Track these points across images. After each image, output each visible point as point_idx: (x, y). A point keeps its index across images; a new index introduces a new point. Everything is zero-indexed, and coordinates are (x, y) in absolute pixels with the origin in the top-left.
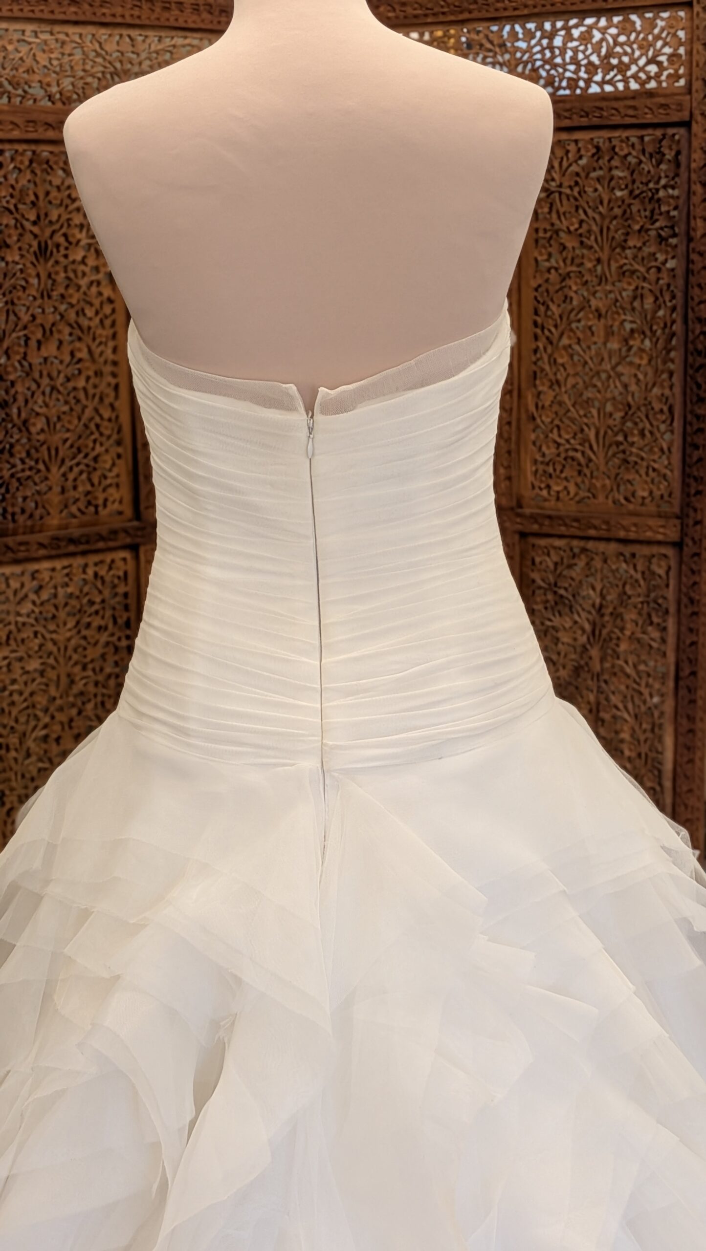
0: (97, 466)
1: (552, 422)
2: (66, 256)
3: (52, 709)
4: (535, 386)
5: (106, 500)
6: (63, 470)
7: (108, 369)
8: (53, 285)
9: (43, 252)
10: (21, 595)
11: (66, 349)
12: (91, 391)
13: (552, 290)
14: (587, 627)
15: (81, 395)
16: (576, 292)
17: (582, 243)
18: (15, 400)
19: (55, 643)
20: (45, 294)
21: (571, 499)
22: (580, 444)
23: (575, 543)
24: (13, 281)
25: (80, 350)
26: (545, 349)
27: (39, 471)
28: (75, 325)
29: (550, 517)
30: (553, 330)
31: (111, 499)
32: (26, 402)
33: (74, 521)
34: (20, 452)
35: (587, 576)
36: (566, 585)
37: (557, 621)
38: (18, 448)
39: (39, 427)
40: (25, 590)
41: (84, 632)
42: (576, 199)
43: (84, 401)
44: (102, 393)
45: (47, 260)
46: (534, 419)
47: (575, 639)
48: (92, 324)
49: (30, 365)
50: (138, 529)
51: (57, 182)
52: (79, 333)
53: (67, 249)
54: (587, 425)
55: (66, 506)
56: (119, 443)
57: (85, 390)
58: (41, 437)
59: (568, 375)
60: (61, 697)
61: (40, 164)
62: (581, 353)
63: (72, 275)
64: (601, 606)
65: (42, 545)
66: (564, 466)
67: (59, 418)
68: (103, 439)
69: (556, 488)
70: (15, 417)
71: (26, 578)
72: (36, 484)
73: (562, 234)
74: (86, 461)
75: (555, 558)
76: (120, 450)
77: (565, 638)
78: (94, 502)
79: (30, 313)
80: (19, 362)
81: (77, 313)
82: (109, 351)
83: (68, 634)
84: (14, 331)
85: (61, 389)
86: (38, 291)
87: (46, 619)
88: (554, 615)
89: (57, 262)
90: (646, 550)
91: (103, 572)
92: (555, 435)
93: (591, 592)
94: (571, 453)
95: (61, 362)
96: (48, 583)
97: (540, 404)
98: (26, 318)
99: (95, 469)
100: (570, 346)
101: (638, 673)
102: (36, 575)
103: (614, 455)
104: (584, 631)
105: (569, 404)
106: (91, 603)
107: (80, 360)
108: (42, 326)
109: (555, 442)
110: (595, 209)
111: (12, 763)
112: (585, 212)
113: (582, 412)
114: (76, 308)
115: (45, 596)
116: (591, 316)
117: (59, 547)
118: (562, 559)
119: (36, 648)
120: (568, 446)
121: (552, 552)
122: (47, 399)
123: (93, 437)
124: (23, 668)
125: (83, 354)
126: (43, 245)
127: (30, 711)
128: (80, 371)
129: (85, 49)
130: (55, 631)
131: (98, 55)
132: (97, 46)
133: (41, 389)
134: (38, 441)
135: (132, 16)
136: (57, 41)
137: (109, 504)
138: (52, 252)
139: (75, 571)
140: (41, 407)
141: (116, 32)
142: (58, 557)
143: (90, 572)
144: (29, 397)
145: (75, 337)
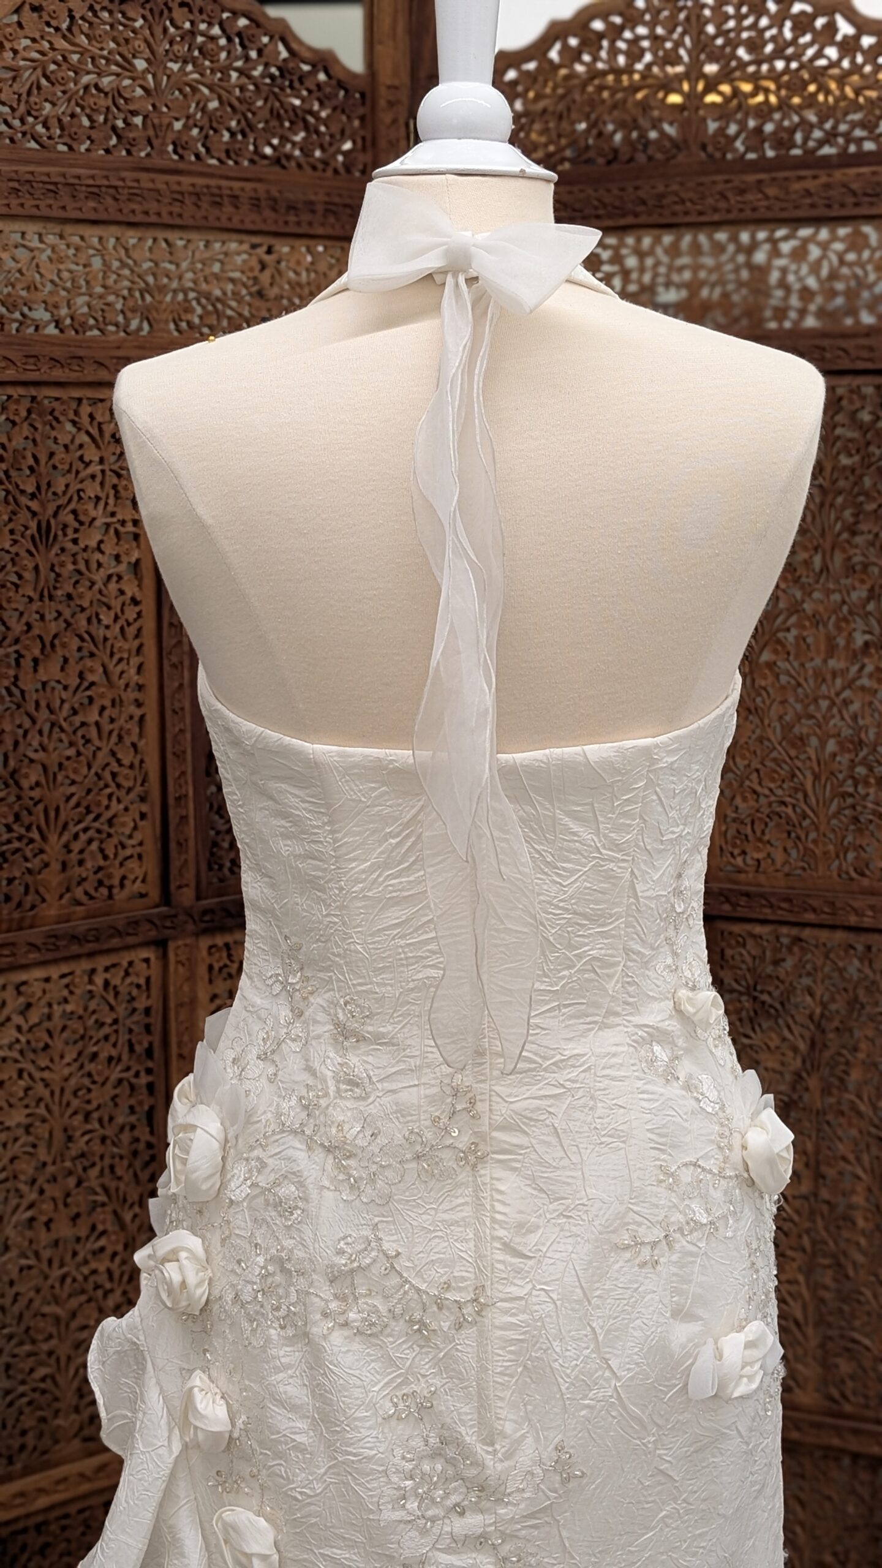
0: (112, 831)
1: (749, 765)
2: (75, 541)
3: (41, 1180)
5: (124, 878)
6: (65, 837)
7: (131, 695)
8: (56, 581)
9: (45, 535)
11: (73, 669)
12: (107, 727)
18: (1, 742)
19: (47, 1085)
20: (46, 593)
21: (779, 870)
22: (790, 795)
23: (784, 931)
25: (92, 670)
27: (31, 841)
28: (86, 636)
29: (747, 894)
31: (131, 876)
32: (16, 744)
33: (79, 908)
34: (5, 814)
36: (770, 988)
39: (33, 779)
41: (90, 1067)
43: (97, 743)
44: (121, 729)
45: (48, 547)
48: (109, 634)
49: (22, 692)
50: (166, 917)
51: (64, 439)
52: (91, 647)
53: (76, 531)
55: (68, 890)
56: (143, 799)
57: (97, 724)
58: (36, 794)
59: (773, 702)
60: (54, 1163)
61: (41, 414)
63: (82, 567)
65: (32, 946)
67: (60, 765)
68: (122, 793)
69: (754, 855)
71: (10, 993)
72: (26, 860)
74: (97, 825)
76: (144, 808)
78: (107, 882)
79: (24, 620)
80: (7, 689)
81: (89, 620)
82: (133, 671)
83: (66, 1071)
84: (1, 645)
85: (64, 724)
86: (35, 589)
87: (34, 1051)
89: (63, 550)
91: (116, 981)
95: (65, 688)
96: (40, 999)
98: (18, 628)
99: (109, 835)
100: (775, 663)
102: (23, 988)
105: (774, 740)
106: (100, 1024)
107: (93, 684)
108: (40, 637)
109: (754, 791)
114: (88, 613)
115: (34, 1017)
116: (806, 623)
117: (57, 948)
119: (21, 1094)
121: (750, 942)
122: (46, 741)
123: (108, 791)
125: (97, 676)
126: (44, 525)
127: (10, 1184)
128: (91, 699)
129: (107, 258)
130: (48, 1068)
131: (124, 265)
132: (122, 252)
133: (38, 727)
134: (31, 799)
135: (171, 213)
136: (68, 246)
137: (127, 883)
138: (56, 536)
139: (77, 980)
140: (36, 751)
141: (149, 234)
142: (55, 961)
143: (99, 980)
144: (21, 739)
145: (85, 653)
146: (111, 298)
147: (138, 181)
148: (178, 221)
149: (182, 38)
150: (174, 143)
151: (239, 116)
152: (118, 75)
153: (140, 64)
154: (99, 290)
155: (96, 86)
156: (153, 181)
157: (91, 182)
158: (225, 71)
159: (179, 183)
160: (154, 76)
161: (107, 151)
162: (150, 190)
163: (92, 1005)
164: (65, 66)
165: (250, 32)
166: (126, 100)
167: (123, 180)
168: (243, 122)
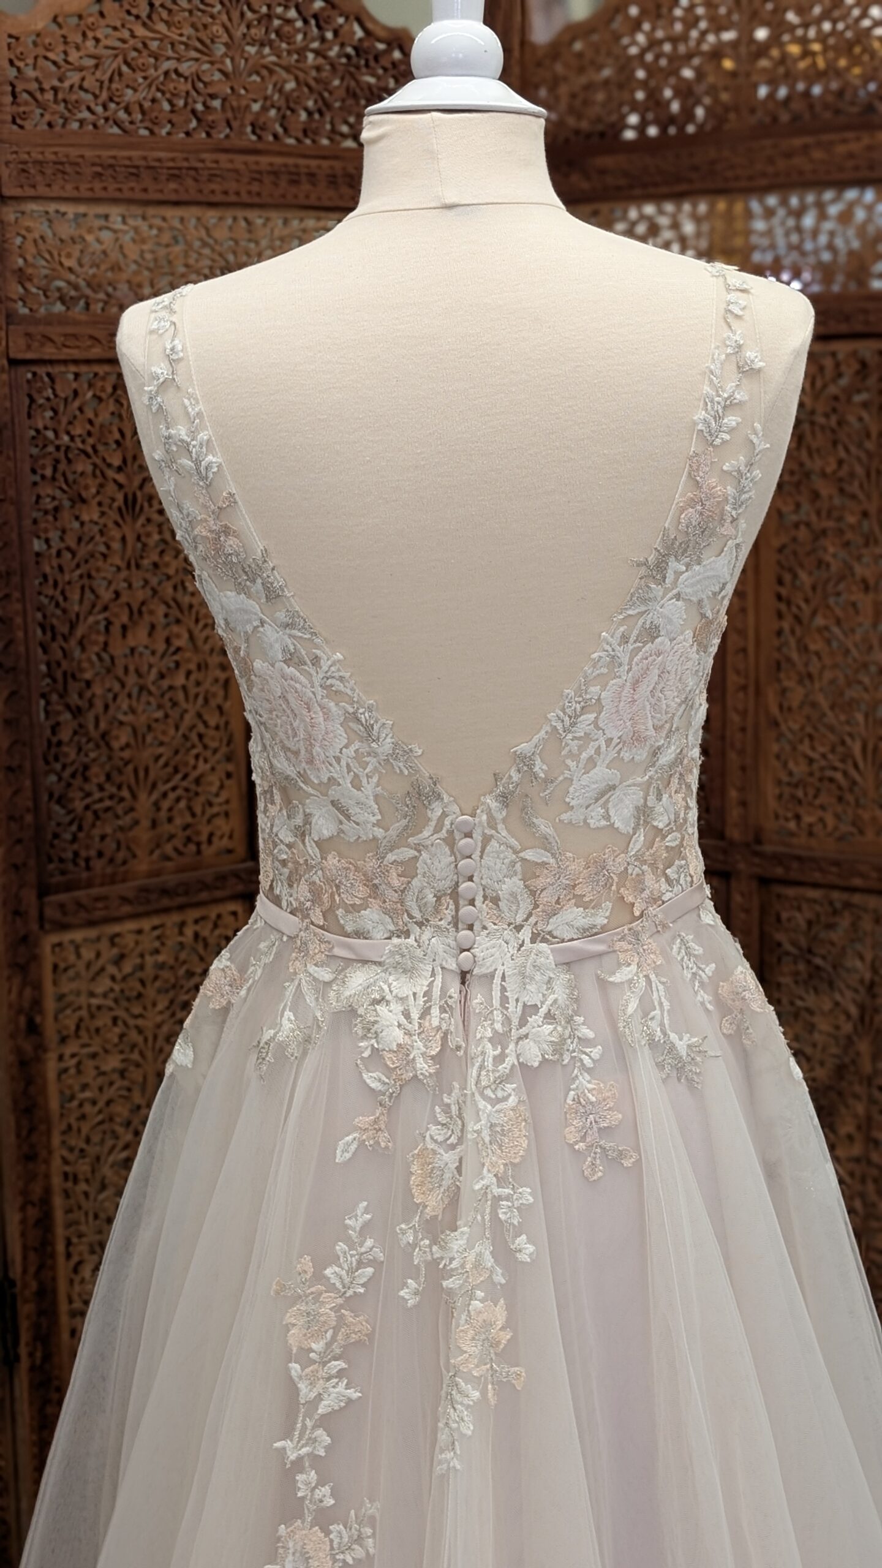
0: (200, 790)
1: (802, 728)
3: (135, 1121)
4: (779, 680)
5: (211, 835)
6: (155, 795)
7: (215, 659)
8: (143, 550)
9: (131, 505)
10: (95, 968)
11: (161, 635)
12: (193, 691)
13: (800, 551)
14: (853, 1010)
16: (834, 556)
17: (842, 491)
18: (91, 705)
19: (140, 1031)
20: (133, 563)
21: (830, 835)
22: (843, 761)
23: (836, 895)
24: (90, 547)
25: (178, 636)
26: (793, 632)
27: (122, 800)
28: (172, 604)
29: (799, 858)
30: (803, 605)
31: (218, 833)
32: (106, 707)
33: (169, 864)
34: (97, 774)
35: (853, 941)
36: (823, 952)
37: (811, 1000)
38: (95, 769)
39: (123, 740)
40: (101, 962)
41: (180, 1015)
42: (833, 431)
43: (184, 705)
44: (207, 692)
45: (135, 518)
46: (776, 724)
47: (837, 1028)
48: (194, 601)
49: (112, 658)
52: (179, 615)
54: (850, 735)
55: (158, 846)
56: (229, 758)
57: (184, 688)
58: (126, 754)
59: (823, 667)
62: (841, 636)
64: (873, 983)
65: (125, 900)
66: (818, 790)
67: (149, 728)
68: (208, 753)
69: (808, 819)
70: (91, 726)
71: (104, 945)
72: (117, 817)
73: (814, 477)
74: (185, 784)
75: (809, 915)
76: (230, 767)
77: (823, 1025)
78: (195, 839)
79: (112, 588)
80: (98, 655)
81: (175, 588)
83: (159, 1019)
84: (90, 613)
85: (153, 689)
86: (122, 558)
87: (128, 999)
88: (807, 992)
89: (149, 520)
91: (205, 932)
92: (805, 747)
93: (858, 964)
94: (829, 773)
95: (153, 653)
96: (132, 950)
97: (786, 705)
98: (107, 595)
99: (197, 794)
100: (826, 628)
102: (117, 940)
104: (848, 1016)
105: (824, 703)
106: (190, 974)
107: (178, 649)
108: (129, 605)
109: (806, 756)
110: (860, 446)
111: (82, 1198)
112: (847, 450)
113: (843, 718)
114: (174, 581)
115: (127, 967)
116: (854, 588)
117: (148, 901)
118: (818, 915)
119: (116, 1040)
120: (823, 763)
121: (805, 906)
122: (134, 703)
123: (195, 751)
124: (97, 1068)
125: (182, 642)
126: (130, 497)
127: (105, 1126)
128: (177, 664)
129: (189, 237)
130: (141, 1016)
131: (205, 244)
132: (203, 233)
133: (126, 690)
134: (122, 759)
135: (249, 193)
136: (151, 227)
137: (215, 840)
138: (142, 508)
139: (168, 932)
140: (125, 713)
141: (229, 214)
142: (147, 914)
143: (189, 932)
144: (110, 701)
145: (171, 619)
147: (217, 162)
148: (256, 200)
149: (259, 22)
150: (253, 125)
151: (315, 96)
152: (197, 60)
153: (220, 50)
155: (176, 71)
156: (231, 161)
157: (171, 164)
158: (301, 52)
159: (257, 163)
160: (232, 59)
161: (188, 134)
162: (229, 170)
163: (183, 956)
164: (145, 53)
165: (326, 14)
166: (205, 84)
167: (203, 161)
168: (320, 103)
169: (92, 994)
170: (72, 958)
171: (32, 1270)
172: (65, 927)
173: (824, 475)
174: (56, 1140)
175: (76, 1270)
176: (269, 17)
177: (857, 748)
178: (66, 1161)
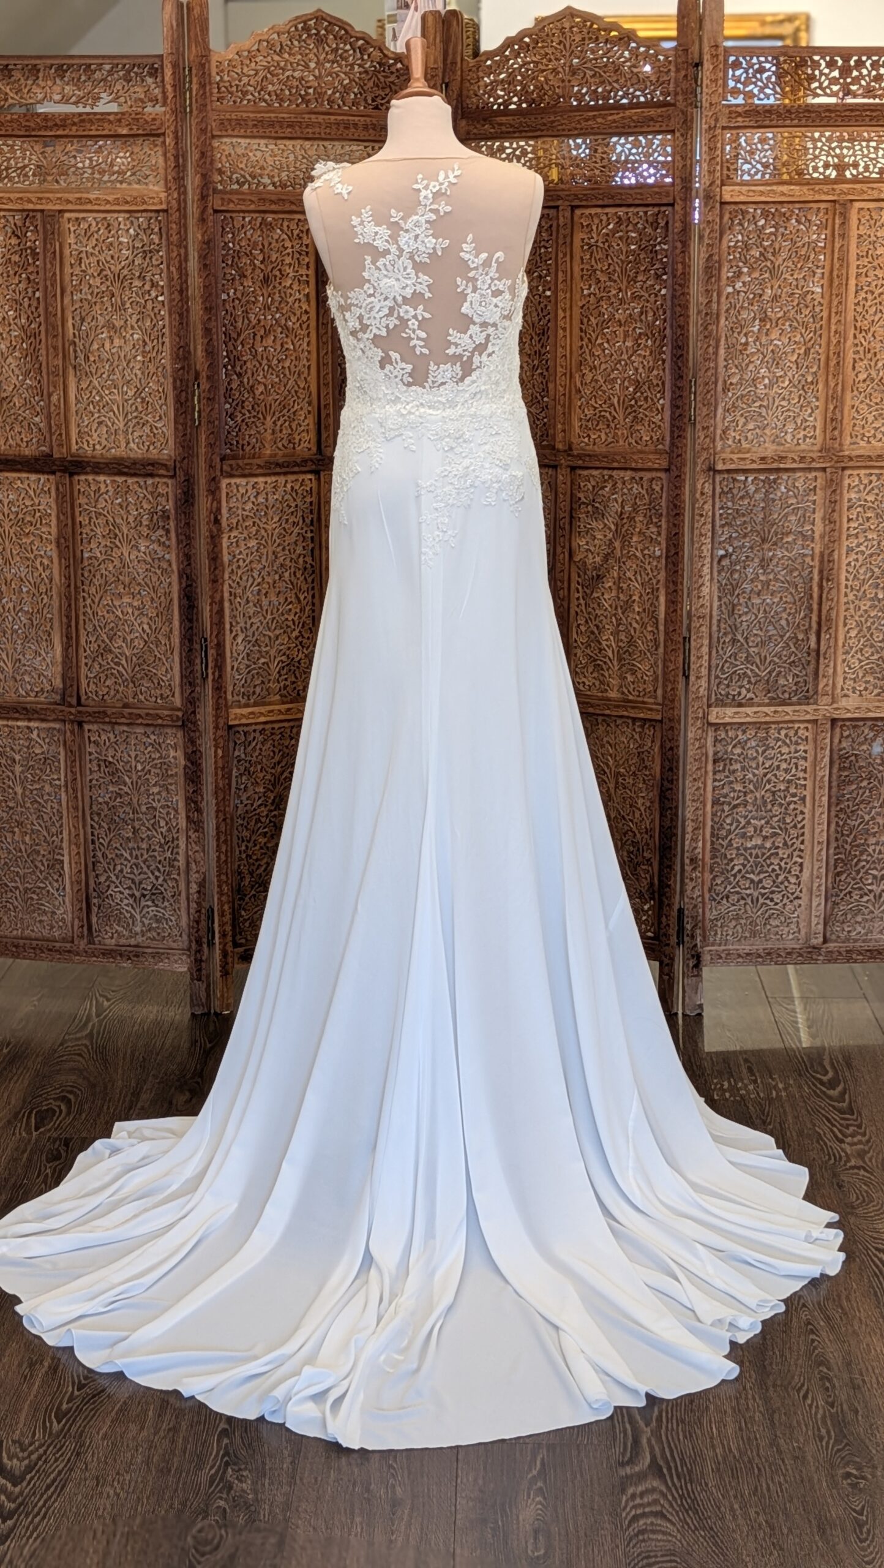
0: (295, 418)
1: (592, 393)
2: (280, 283)
3: (263, 574)
4: (580, 371)
5: (300, 440)
6: (275, 418)
7: (305, 355)
8: (272, 301)
9: (266, 280)
10: (245, 498)
11: (279, 343)
12: (293, 370)
13: (592, 308)
14: (613, 527)
15: (287, 372)
17: (610, 278)
18: (246, 372)
19: (266, 530)
20: (267, 306)
21: (603, 443)
22: (609, 408)
23: (606, 472)
24: (247, 298)
25: (287, 343)
26: (587, 347)
27: (259, 419)
28: (284, 326)
29: (589, 456)
31: (303, 440)
32: (253, 374)
33: (280, 452)
34: (248, 405)
35: (613, 494)
36: (600, 500)
38: (247, 403)
39: (260, 390)
40: (249, 495)
41: (285, 525)
43: (289, 376)
44: (301, 370)
45: (268, 286)
46: (580, 392)
47: (605, 536)
48: (295, 326)
49: (256, 351)
50: (322, 461)
51: (276, 237)
53: (280, 278)
54: (612, 394)
55: (275, 443)
57: (289, 368)
58: (262, 397)
59: (601, 363)
61: (266, 225)
62: (610, 348)
63: (283, 295)
64: (622, 513)
66: (599, 423)
67: (273, 385)
68: (301, 400)
69: (593, 437)
70: (246, 383)
71: (250, 487)
72: (257, 427)
73: (598, 273)
74: (288, 415)
75: (593, 483)
76: (310, 408)
77: (599, 535)
78: (293, 441)
79: (256, 318)
80: (250, 349)
81: (286, 319)
82: (306, 343)
83: (275, 526)
84: (247, 329)
85: (274, 367)
86: (263, 305)
88: (592, 521)
89: (274, 287)
90: (647, 476)
91: (296, 487)
92: (593, 402)
93: (616, 504)
94: (603, 414)
95: (275, 350)
96: (263, 491)
97: (584, 383)
98: (254, 322)
99: (294, 420)
100: (603, 344)
101: (644, 556)
102: (256, 485)
103: (630, 414)
104: (610, 529)
105: (602, 381)
106: (290, 506)
107: (287, 349)
108: (265, 327)
109: (593, 406)
110: (618, 257)
112: (612, 259)
113: (609, 387)
114: (285, 315)
115: (261, 499)
116: (616, 325)
117: (270, 469)
118: (598, 483)
119: (255, 533)
120: (601, 409)
121: (592, 479)
122: (266, 374)
123: (294, 399)
124: (246, 545)
125: (289, 346)
126: (265, 276)
127: (250, 572)
128: (287, 356)
129: (296, 154)
130: (266, 523)
131: (304, 158)
132: (303, 152)
133: (262, 367)
134: (260, 399)
135: (326, 133)
136: (279, 149)
137: (302, 442)
138: (271, 281)
139: (279, 485)
140: (262, 378)
141: (316, 143)
142: (269, 475)
143: (289, 486)
144: (255, 372)
145: (284, 335)
146: (298, 173)
147: (310, 118)
148: (329, 137)
149: (333, 53)
150: (328, 101)
152: (302, 70)
153: (312, 65)
154: (292, 169)
155: (293, 76)
156: (317, 118)
157: (290, 120)
158: (352, 65)
159: (330, 119)
160: (319, 70)
161: (297, 105)
162: (316, 122)
163: (286, 497)
164: (278, 68)
165: (364, 47)
166: (306, 82)
167: (304, 118)
168: (360, 91)
169: (244, 509)
170: (235, 491)
171: (215, 633)
172: (232, 476)
173: (602, 271)
174: (226, 576)
175: (234, 638)
176: (337, 49)
177: (615, 401)
178: (231, 587)
